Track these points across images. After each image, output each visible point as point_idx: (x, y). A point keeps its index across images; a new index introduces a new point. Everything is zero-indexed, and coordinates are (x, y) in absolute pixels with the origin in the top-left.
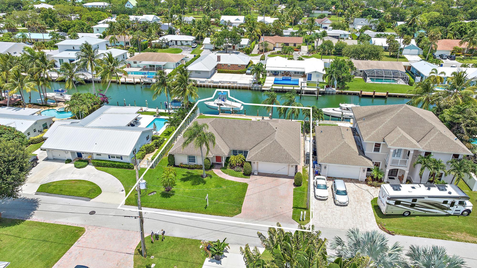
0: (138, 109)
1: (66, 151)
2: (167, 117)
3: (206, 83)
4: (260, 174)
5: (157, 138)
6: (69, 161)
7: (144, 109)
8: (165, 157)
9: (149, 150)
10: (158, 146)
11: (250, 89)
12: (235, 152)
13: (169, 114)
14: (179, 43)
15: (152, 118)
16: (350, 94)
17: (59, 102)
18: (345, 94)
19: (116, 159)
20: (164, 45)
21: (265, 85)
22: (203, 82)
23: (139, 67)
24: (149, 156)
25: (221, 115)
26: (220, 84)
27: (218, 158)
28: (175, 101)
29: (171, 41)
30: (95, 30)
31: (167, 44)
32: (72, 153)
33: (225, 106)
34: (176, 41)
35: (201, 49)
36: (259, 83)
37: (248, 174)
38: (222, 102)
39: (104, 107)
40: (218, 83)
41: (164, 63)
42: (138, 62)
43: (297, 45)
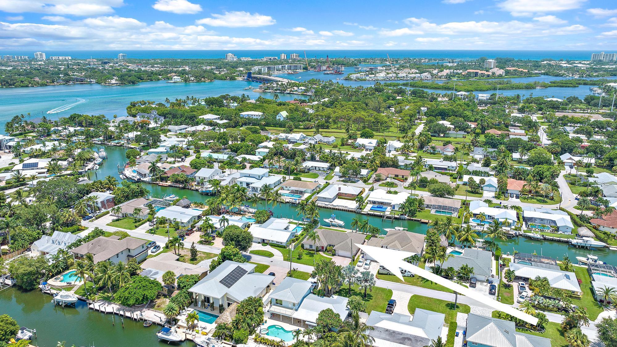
0: (288, 220)
1: (258, 238)
2: (303, 226)
3: (329, 206)
4: (338, 256)
5: (297, 236)
6: (259, 243)
7: (291, 220)
8: (300, 245)
9: (293, 241)
10: (297, 240)
11: (355, 212)
12: (330, 245)
13: (304, 224)
14: (317, 169)
15: (295, 226)
16: (415, 220)
17: (245, 212)
18: (412, 220)
19: (279, 244)
20: (306, 170)
21: (365, 210)
22: (327, 205)
23: (288, 190)
24: (294, 244)
25: (331, 228)
26: (337, 207)
27: (323, 247)
28: (308, 218)
29: (312, 167)
30: (257, 154)
31: (309, 169)
32: (261, 239)
33: (334, 223)
34: (315, 167)
35: (333, 175)
36: (361, 209)
37: (334, 255)
38: (333, 220)
39: (272, 219)
40: (336, 206)
41: (305, 189)
42: (288, 187)
43: (404, 177)
